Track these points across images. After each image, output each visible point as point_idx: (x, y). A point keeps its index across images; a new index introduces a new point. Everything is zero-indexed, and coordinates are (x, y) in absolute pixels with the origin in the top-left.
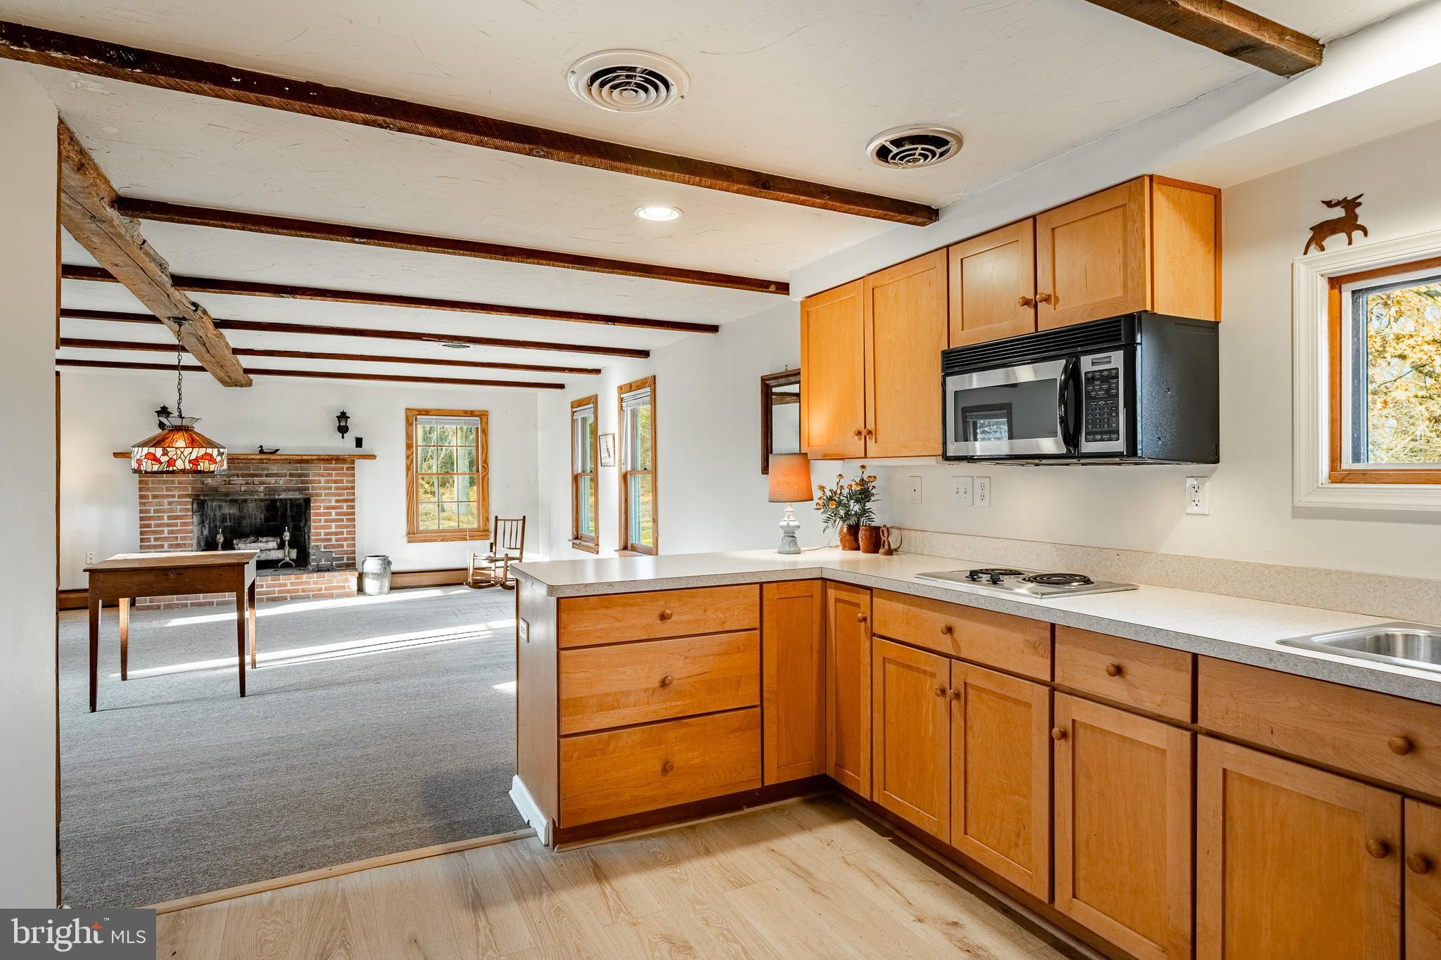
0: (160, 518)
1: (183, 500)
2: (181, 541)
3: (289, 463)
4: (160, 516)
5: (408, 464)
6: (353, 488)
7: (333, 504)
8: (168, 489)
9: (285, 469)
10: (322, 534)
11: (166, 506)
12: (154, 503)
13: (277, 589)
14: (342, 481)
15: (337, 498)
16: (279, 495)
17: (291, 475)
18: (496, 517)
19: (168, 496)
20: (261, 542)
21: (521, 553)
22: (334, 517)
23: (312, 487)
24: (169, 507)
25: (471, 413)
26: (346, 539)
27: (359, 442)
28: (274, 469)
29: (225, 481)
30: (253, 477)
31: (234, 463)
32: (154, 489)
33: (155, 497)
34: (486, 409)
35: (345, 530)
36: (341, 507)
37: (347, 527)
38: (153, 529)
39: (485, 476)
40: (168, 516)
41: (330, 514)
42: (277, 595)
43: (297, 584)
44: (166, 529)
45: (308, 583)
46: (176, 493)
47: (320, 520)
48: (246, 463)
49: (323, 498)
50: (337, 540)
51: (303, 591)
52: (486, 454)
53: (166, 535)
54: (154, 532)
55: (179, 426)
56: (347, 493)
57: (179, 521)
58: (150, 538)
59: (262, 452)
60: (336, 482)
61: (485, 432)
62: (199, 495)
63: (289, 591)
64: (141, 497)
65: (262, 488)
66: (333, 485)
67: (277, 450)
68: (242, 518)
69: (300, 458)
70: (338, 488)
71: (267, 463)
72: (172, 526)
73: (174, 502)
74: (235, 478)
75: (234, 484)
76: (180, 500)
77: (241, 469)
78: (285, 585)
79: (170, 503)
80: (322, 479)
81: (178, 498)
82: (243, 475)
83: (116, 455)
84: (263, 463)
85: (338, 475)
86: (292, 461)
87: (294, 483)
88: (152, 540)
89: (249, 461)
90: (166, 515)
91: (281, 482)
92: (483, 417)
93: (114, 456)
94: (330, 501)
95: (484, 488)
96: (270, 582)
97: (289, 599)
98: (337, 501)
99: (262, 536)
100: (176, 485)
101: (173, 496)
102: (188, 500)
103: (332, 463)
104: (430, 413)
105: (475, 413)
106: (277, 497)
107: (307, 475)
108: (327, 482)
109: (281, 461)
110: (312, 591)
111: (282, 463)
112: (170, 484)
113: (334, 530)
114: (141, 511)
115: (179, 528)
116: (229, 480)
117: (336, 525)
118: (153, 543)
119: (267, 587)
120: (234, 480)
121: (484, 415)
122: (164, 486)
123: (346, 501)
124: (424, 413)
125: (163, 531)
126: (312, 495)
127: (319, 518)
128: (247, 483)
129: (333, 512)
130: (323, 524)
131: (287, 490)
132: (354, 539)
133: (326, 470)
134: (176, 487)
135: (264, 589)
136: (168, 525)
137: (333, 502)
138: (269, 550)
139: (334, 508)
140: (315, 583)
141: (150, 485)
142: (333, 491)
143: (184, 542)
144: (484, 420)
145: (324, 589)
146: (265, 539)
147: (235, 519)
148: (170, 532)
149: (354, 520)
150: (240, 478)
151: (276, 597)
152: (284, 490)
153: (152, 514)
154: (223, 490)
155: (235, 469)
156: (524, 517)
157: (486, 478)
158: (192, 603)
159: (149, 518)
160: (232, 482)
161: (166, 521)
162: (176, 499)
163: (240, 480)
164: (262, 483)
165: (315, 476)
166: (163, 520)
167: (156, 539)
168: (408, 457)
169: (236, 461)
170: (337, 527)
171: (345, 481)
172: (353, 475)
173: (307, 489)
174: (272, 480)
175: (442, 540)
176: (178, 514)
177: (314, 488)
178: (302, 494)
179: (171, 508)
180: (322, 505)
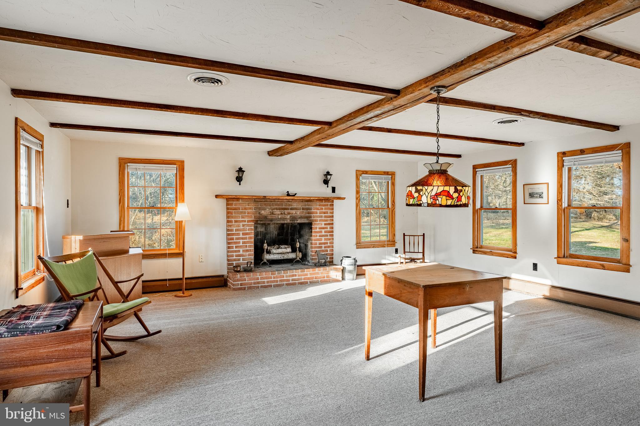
0: (238, 234)
1: (250, 223)
2: (249, 248)
3: (302, 202)
4: (238, 233)
5: (357, 202)
6: (333, 217)
7: (323, 226)
8: (243, 218)
9: (300, 205)
10: (318, 244)
11: (241, 227)
12: (235, 226)
13: (303, 277)
14: (327, 213)
15: (325, 222)
16: (297, 221)
17: (303, 209)
18: (404, 234)
19: (242, 221)
20: (281, 248)
21: (423, 255)
22: (323, 234)
23: (313, 215)
24: (243, 228)
25: (387, 173)
26: (329, 247)
27: (334, 190)
28: (295, 205)
29: (270, 212)
30: (284, 210)
31: (275, 202)
32: (235, 217)
33: (236, 221)
34: (394, 171)
35: (329, 241)
36: (326, 228)
37: (330, 239)
38: (235, 241)
39: (393, 209)
40: (242, 233)
41: (321, 232)
42: (303, 281)
43: (313, 274)
44: (241, 241)
45: (318, 273)
46: (246, 219)
47: (317, 235)
48: (281, 202)
49: (318, 222)
50: (325, 247)
51: (316, 278)
52: (394, 197)
53: (241, 244)
54: (236, 243)
55: (439, 170)
56: (330, 219)
57: (248, 236)
58: (233, 246)
59: (288, 195)
60: (324, 213)
61: (393, 184)
62: (258, 221)
63: (309, 279)
64: (228, 222)
65: (288, 217)
66: (323, 215)
67: (296, 194)
68: (266, 234)
69: (309, 198)
70: (325, 217)
71: (291, 202)
72: (244, 239)
73: (245, 224)
74: (276, 211)
75: (275, 214)
76: (248, 223)
77: (279, 205)
78: (307, 275)
79: (243, 225)
80: (318, 211)
81: (247, 222)
82: (280, 209)
83: (217, 196)
84: (289, 202)
85: (326, 209)
86: (303, 201)
87: (304, 213)
88: (234, 247)
89: (282, 201)
90: (241, 233)
91: (298, 213)
92: (393, 175)
93: (216, 197)
94: (322, 225)
95: (393, 217)
96: (300, 273)
97: (309, 283)
98: (325, 224)
99: (282, 245)
100: (247, 215)
101: (245, 221)
102: (252, 223)
103: (322, 202)
104: (368, 173)
105: (389, 173)
106: (296, 222)
107: (310, 209)
108: (320, 213)
109: (298, 201)
110: (320, 278)
111: (299, 202)
112: (244, 214)
113: (323, 241)
114: (228, 230)
115: (248, 240)
116: (273, 212)
117: (324, 239)
118: (235, 249)
119: (299, 276)
120: (275, 212)
121: (393, 174)
122: (240, 215)
123: (329, 224)
124: (365, 173)
125: (240, 242)
126: (313, 221)
127: (316, 234)
128: (281, 214)
129: (323, 230)
130: (318, 238)
131: (301, 217)
132: (333, 247)
133: (320, 206)
134: (246, 216)
135: (297, 277)
136: (242, 239)
137: (323, 225)
138: (288, 253)
139: (323, 228)
140: (322, 273)
141: (234, 215)
142: (323, 218)
143: (250, 249)
144: (393, 177)
145: (326, 277)
146: (283, 246)
147: (263, 234)
148: (244, 243)
149: (332, 235)
150: (278, 211)
151: (303, 282)
152: (300, 218)
153: (234, 232)
154: (270, 218)
155: (276, 205)
156: (424, 234)
157: (394, 211)
158: (261, 286)
159: (233, 234)
160: (274, 213)
161: (241, 236)
162: (246, 223)
163: (278, 212)
164: (289, 213)
165: (314, 209)
166: (240, 235)
167: (236, 247)
168: (357, 199)
169: (276, 200)
170: (325, 239)
171: (329, 213)
172: (333, 209)
173: (310, 217)
174: (294, 212)
175: (373, 247)
176: (247, 232)
177: (314, 217)
178: (308, 220)
179: (244, 229)
180: (318, 226)
